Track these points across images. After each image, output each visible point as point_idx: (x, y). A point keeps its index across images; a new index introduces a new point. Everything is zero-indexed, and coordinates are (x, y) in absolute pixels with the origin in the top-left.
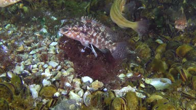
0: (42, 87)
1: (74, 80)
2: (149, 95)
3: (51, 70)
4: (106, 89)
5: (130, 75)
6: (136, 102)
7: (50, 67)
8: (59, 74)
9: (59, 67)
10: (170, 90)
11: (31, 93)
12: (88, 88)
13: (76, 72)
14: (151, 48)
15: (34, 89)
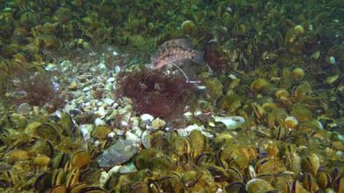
0: (95, 127)
1: (132, 119)
2: (217, 134)
3: (105, 108)
4: (167, 129)
5: (198, 113)
6: (202, 142)
7: (104, 105)
8: (115, 112)
9: (116, 105)
10: (244, 129)
11: (82, 134)
12: (148, 127)
13: (134, 109)
14: (223, 84)
15: (85, 129)
